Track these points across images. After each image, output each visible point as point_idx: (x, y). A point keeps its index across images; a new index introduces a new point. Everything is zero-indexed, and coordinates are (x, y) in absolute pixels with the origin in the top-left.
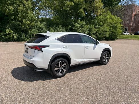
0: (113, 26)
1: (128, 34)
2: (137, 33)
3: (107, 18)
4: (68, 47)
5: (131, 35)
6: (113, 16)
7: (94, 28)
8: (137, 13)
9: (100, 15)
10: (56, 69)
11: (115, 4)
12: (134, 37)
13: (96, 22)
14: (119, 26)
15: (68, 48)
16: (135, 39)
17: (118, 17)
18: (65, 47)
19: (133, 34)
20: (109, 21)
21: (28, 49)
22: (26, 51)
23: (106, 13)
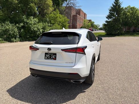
0: (62, 25)
3: (57, 17)
6: (60, 15)
7: (47, 26)
13: (48, 20)
14: (67, 25)
21: (55, 54)
22: (48, 58)
23: (54, 12)
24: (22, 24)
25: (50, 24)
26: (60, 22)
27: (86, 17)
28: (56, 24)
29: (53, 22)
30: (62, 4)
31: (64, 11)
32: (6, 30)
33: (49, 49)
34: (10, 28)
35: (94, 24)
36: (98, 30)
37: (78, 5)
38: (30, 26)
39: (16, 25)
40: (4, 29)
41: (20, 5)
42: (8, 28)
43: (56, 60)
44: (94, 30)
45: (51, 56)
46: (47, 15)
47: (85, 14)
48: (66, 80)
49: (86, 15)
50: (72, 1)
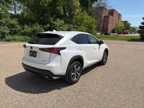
0: (89, 26)
1: (99, 34)
2: (107, 33)
3: (84, 18)
4: (81, 48)
5: (102, 35)
6: (88, 16)
7: (72, 27)
8: (106, 15)
9: (78, 15)
10: (73, 74)
11: (90, 5)
12: (106, 37)
13: (74, 22)
14: (95, 26)
15: (81, 50)
16: (107, 39)
17: (93, 17)
18: (79, 48)
19: (103, 35)
20: (86, 21)
21: (36, 52)
22: (31, 55)
23: (82, 13)
24: (48, 25)
25: (75, 26)
26: (87, 23)
27: (121, 18)
28: (82, 26)
29: (79, 23)
30: (91, 5)
31: (94, 12)
32: (35, 30)
33: (31, 47)
34: (38, 28)
35: (130, 25)
36: (135, 33)
37: (109, 5)
38: (56, 27)
39: (43, 26)
40: (33, 30)
41: (49, 8)
42: (36, 28)
43: (36, 57)
44: (129, 33)
45: (33, 54)
46: (73, 16)
47: (119, 15)
48: (41, 75)
49: (121, 16)
50: (103, 1)
